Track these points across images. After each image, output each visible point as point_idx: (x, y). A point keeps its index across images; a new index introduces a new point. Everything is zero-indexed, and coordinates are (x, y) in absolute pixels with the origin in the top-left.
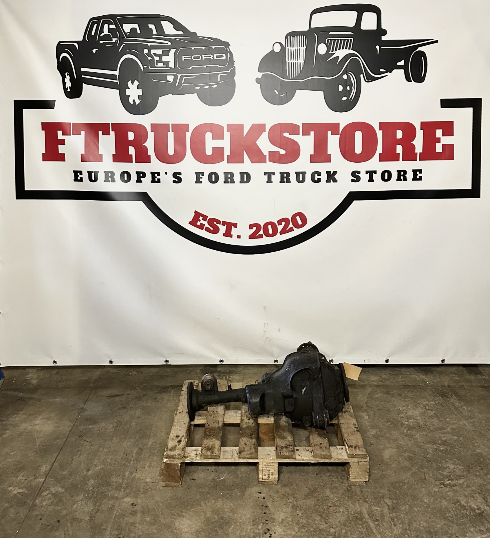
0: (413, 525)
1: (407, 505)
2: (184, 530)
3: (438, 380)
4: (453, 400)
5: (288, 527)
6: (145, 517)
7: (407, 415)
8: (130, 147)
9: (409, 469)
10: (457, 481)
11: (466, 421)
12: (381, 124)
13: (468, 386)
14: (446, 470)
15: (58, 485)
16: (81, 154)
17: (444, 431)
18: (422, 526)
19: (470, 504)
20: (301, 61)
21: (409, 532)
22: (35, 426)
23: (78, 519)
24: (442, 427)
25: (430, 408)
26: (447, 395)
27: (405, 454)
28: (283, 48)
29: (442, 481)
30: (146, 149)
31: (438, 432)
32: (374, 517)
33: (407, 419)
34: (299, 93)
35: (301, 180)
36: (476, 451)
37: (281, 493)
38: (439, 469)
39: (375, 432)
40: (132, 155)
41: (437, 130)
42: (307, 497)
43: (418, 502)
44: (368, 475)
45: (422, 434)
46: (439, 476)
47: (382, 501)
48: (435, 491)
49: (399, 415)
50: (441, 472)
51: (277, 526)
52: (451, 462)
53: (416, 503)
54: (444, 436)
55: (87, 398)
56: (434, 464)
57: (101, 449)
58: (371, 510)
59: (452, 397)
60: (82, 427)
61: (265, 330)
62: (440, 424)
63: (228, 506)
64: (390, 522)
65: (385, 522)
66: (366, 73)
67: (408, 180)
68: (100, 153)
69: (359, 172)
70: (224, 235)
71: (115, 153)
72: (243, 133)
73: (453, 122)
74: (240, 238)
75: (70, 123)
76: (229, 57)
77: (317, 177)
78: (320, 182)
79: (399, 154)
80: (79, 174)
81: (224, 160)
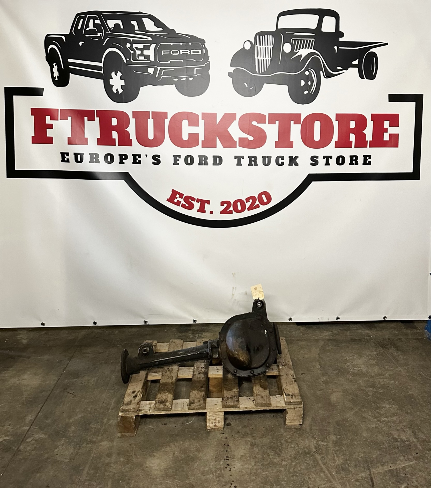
0: (353, 456)
1: (349, 439)
2: (154, 468)
3: (381, 334)
4: (392, 350)
5: (246, 462)
6: (120, 458)
7: (352, 363)
8: (113, 132)
9: (352, 409)
10: (391, 418)
11: (402, 368)
12: (337, 115)
13: (405, 339)
14: (382, 409)
15: (41, 432)
16: (68, 137)
17: (383, 376)
18: (360, 456)
19: (401, 437)
20: (269, 58)
21: (349, 462)
22: (23, 381)
23: (58, 461)
24: (382, 373)
25: (372, 357)
26: (387, 346)
27: (349, 396)
28: (253, 46)
29: (379, 419)
30: (128, 133)
31: (378, 378)
32: (320, 451)
33: (353, 367)
34: (266, 86)
35: (267, 163)
36: (408, 393)
37: (242, 433)
38: (378, 408)
39: (325, 379)
40: (115, 139)
41: (385, 121)
42: (264, 436)
43: (358, 436)
44: (302, 419)
45: (364, 379)
46: (377, 415)
47: (327, 437)
48: (373, 427)
49: (346, 364)
50: (378, 411)
51: (237, 462)
52: (387, 402)
53: (356, 437)
54: (382, 381)
55: (72, 355)
56: (373, 404)
57: (83, 400)
58: (318, 444)
59: (391, 347)
60: (67, 381)
61: (233, 293)
62: (380, 371)
63: (194, 445)
64: (334, 454)
65: (329, 454)
66: (325, 69)
67: (359, 164)
68: (85, 137)
69: (317, 157)
70: (198, 211)
71: (99, 137)
72: (216, 121)
73: (399, 114)
74: (212, 213)
75: (58, 109)
76: (204, 52)
77: (281, 161)
78: (283, 165)
79: (352, 141)
80: (65, 155)
81: (199, 145)
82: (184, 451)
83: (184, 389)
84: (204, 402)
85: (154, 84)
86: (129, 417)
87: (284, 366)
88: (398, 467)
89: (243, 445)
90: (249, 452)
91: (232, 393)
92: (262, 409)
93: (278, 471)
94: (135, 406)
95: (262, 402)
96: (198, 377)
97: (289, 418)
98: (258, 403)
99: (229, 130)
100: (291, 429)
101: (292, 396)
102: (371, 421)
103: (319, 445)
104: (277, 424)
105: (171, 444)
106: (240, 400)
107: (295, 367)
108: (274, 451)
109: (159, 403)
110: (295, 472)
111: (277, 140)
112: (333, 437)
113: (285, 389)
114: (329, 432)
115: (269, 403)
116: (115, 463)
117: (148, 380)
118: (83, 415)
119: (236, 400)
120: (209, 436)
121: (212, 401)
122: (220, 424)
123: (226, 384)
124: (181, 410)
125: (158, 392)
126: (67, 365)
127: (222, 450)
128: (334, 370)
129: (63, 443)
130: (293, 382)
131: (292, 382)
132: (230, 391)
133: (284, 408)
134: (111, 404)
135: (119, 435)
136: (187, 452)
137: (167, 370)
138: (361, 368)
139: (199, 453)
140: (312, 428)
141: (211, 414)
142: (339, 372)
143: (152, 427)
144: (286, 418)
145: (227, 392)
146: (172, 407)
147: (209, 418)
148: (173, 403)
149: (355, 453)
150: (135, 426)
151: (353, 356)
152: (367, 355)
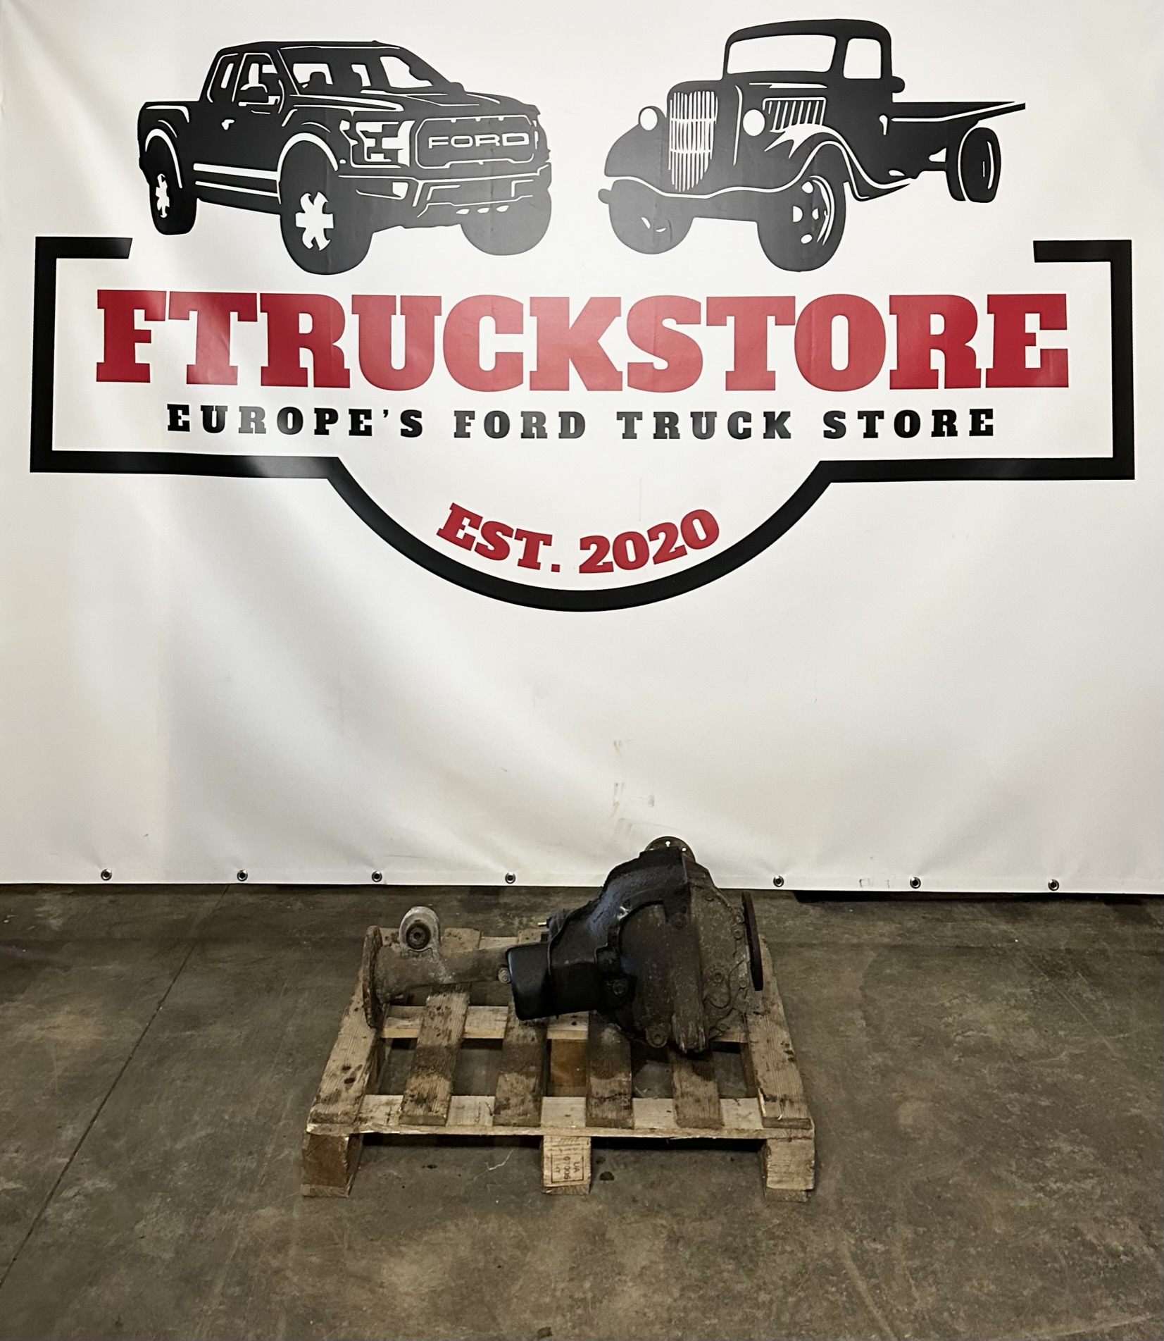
0: (963, 1289)
1: (951, 1239)
2: (400, 1289)
3: (1044, 935)
4: (1078, 984)
5: (656, 1287)
6: (309, 1256)
7: (960, 1018)
8: (302, 350)
9: (961, 1151)
10: (1076, 1184)
11: (1107, 1038)
12: (893, 299)
13: (1116, 952)
14: (1051, 1157)
16: (188, 365)
17: (1051, 1060)
18: (985, 1291)
19: (1107, 1241)
20: (705, 150)
21: (951, 1305)
23: (146, 1256)
24: (1047, 1050)
25: (1019, 1003)
26: (1063, 972)
27: (952, 1114)
28: (663, 121)
29: (1041, 1184)
30: (339, 353)
31: (1036, 1063)
32: (868, 1267)
33: (961, 1028)
34: (700, 225)
36: (1127, 1111)
37: (643, 1204)
38: (1034, 1152)
39: (879, 1059)
40: (306, 369)
41: (1026, 315)
42: (706, 1214)
43: (979, 1232)
44: (813, 1174)
46: (1034, 1171)
47: (889, 1228)
48: (1022, 1208)
49: (942, 1018)
50: (1037, 1160)
51: (630, 1284)
53: (973, 1234)
55: (181, 964)
56: (1023, 1140)
57: (211, 1088)
58: (860, 1248)
59: (1075, 976)
60: (167, 1034)
61: (616, 800)
62: (1043, 1044)
63: (511, 1231)
64: (907, 1280)
65: (894, 1279)
66: (857, 178)
67: (958, 434)
68: (231, 364)
69: (842, 415)
70: (521, 563)
71: (266, 365)
72: (568, 318)
73: (1064, 296)
74: (558, 570)
75: (165, 292)
76: (537, 139)
77: (741, 425)
78: (749, 436)
79: (936, 371)
80: (180, 413)
81: (521, 382)
82: (482, 1245)
83: (482, 1072)
84: (535, 1106)
85: (407, 225)
86: (333, 1138)
87: (760, 1016)
88: (1097, 1329)
89: (647, 1238)
90: (665, 1258)
91: (612, 1084)
92: (698, 1137)
93: (746, 1319)
94: (349, 1107)
95: (697, 1115)
96: (519, 1035)
97: (777, 1169)
98: (684, 1118)
99: (603, 342)
100: (781, 1199)
101: (782, 1101)
102: (1018, 1188)
103: (864, 1252)
104: (744, 1184)
105: (449, 1223)
106: (635, 1107)
107: (792, 1019)
108: (734, 1259)
109: (413, 1103)
110: (796, 1324)
111: (732, 369)
112: (905, 1231)
113: (760, 1080)
114: (894, 1215)
115: (716, 1117)
116: (297, 1268)
117: (384, 1039)
118: (210, 1130)
119: (623, 1104)
120: (552, 1206)
121: (557, 1105)
122: (579, 1174)
123: (596, 1060)
124: (474, 1125)
125: (412, 1073)
126: (168, 991)
127: (588, 1251)
128: (908, 1036)
129: (158, 1207)
130: (787, 1063)
131: (784, 1061)
132: (608, 1078)
133: (760, 1137)
134: (285, 1104)
135: (305, 1189)
136: (491, 1248)
137: (436, 1012)
138: (985, 1032)
139: (526, 1254)
140: (844, 1200)
141: (554, 1144)
142: (920, 1041)
143: (396, 1174)
144: (765, 1166)
145: (599, 1080)
146: (447, 1116)
147: (549, 1155)
148: (452, 1105)
149: (969, 1279)
150: (349, 1166)
151: (961, 995)
152: (1004, 996)
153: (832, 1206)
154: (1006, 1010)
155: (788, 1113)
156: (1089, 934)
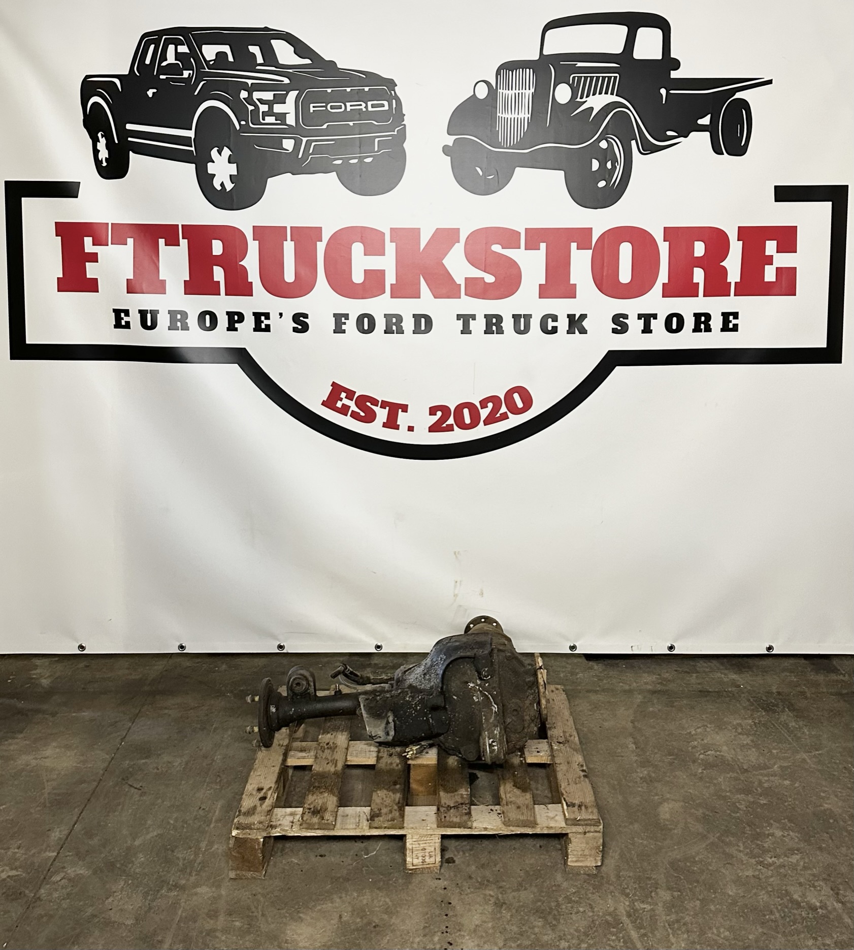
0: (706, 935)
1: (698, 900)
2: (301, 944)
3: (761, 682)
4: (787, 716)
5: (486, 939)
6: (233, 921)
7: (703, 742)
8: (215, 268)
9: (704, 837)
10: (786, 858)
11: (807, 754)
12: (666, 230)
13: (812, 694)
14: (768, 840)
15: (80, 863)
16: (127, 279)
17: (767, 771)
18: (722, 936)
19: (808, 898)
20: (525, 115)
22: (44, 760)
23: (114, 922)
24: (765, 764)
25: (745, 730)
26: (775, 708)
27: (698, 811)
28: (493, 92)
29: (761, 859)
31: (757, 773)
32: (638, 921)
33: (703, 749)
34: (520, 173)
36: (822, 806)
37: (477, 880)
38: (757, 836)
39: (646, 772)
40: (219, 282)
41: (767, 242)
42: (522, 887)
43: (717, 894)
44: (601, 856)
45: (729, 776)
46: (756, 851)
47: (653, 893)
48: (747, 876)
49: (689, 742)
50: (759, 842)
51: (467, 938)
52: (778, 825)
53: (713, 896)
54: (766, 781)
55: (137, 711)
56: (748, 828)
57: (160, 801)
58: (633, 909)
59: (783, 711)
60: (127, 762)
61: (456, 593)
62: (761, 759)
63: (380, 901)
64: (667, 930)
65: (657, 929)
66: (641, 135)
67: (712, 330)
68: (161, 278)
69: (626, 316)
70: (385, 425)
71: (188, 279)
72: (420, 245)
73: (796, 227)
74: (413, 431)
75: (108, 224)
76: (394, 106)
77: (551, 324)
78: (556, 332)
79: (698, 284)
80: (123, 315)
81: (384, 292)
82: (360, 912)
83: (359, 787)
84: (400, 814)
85: (294, 172)
86: (252, 839)
87: (562, 745)
89: (480, 904)
90: (492, 918)
91: (456, 797)
92: (519, 832)
94: (263, 818)
95: (518, 817)
96: (387, 762)
97: (575, 853)
98: (509, 819)
99: (446, 262)
100: (578, 874)
101: (580, 806)
102: (745, 862)
103: (636, 910)
104: (549, 864)
105: (335, 896)
106: (473, 813)
107: (585, 745)
108: (542, 918)
109: (310, 814)
111: (544, 282)
112: (665, 895)
113: (565, 793)
114: (657, 883)
115: (532, 819)
116: (225, 931)
117: (288, 766)
118: (159, 831)
119: (464, 811)
120: (410, 883)
121: (416, 812)
122: (432, 860)
123: (444, 779)
124: (355, 829)
125: (309, 791)
126: (128, 731)
127: (437, 913)
128: (665, 755)
129: (122, 887)
130: (582, 778)
131: (580, 777)
132: (453, 792)
133: (564, 832)
134: (215, 812)
135: (232, 874)
136: (367, 915)
137: (326, 747)
138: (720, 752)
139: (392, 918)
140: (621, 874)
141: (414, 840)
142: (674, 759)
143: (296, 861)
144: (567, 852)
145: (446, 794)
146: (335, 823)
147: (411, 848)
148: (339, 813)
149: (710, 928)
150: (263, 858)
151: (704, 726)
152: (733, 725)
153: (613, 878)
154: (735, 736)
155: (583, 815)
156: (793, 681)
